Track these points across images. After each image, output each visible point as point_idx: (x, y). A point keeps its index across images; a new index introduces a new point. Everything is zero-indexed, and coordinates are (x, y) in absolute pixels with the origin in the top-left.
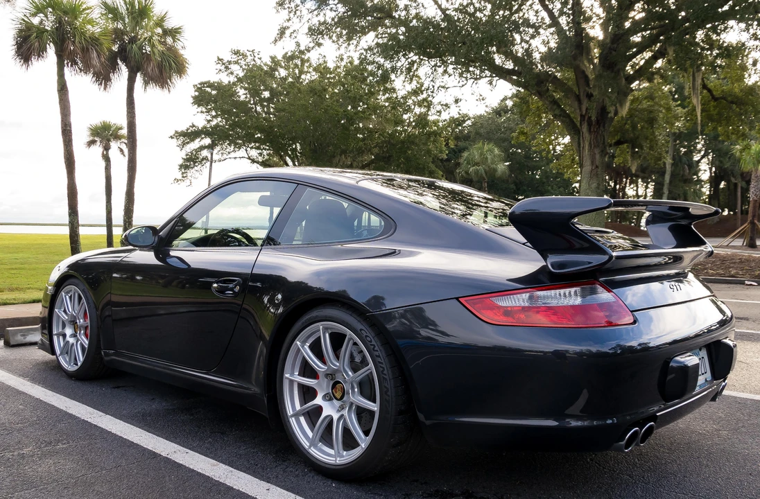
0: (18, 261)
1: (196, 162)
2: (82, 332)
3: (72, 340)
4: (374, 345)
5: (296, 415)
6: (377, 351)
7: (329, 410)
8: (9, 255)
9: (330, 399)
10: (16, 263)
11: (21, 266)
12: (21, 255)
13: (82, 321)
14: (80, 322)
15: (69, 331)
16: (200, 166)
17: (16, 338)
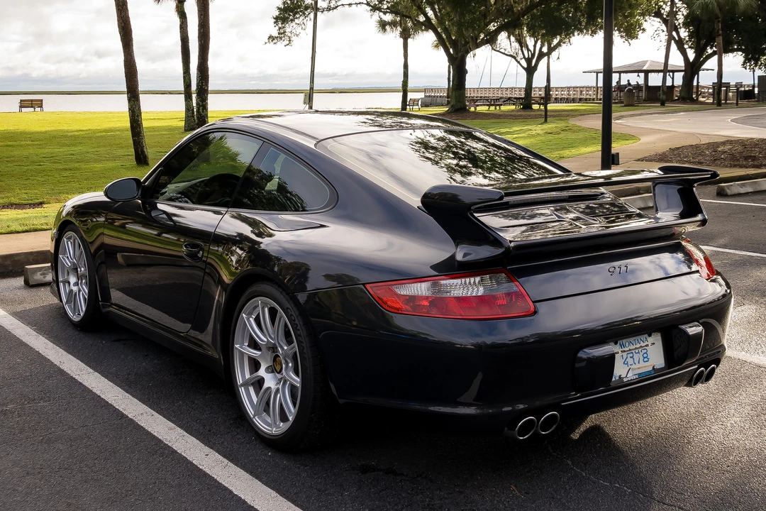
0: (74, 157)
1: (297, 13)
2: (84, 281)
3: (75, 289)
4: (296, 324)
5: (246, 384)
6: (299, 330)
7: (270, 382)
8: (66, 149)
9: (272, 372)
10: (71, 161)
11: (76, 165)
12: (78, 149)
13: (83, 269)
14: (81, 270)
15: (73, 280)
16: (302, 18)
17: (35, 278)
